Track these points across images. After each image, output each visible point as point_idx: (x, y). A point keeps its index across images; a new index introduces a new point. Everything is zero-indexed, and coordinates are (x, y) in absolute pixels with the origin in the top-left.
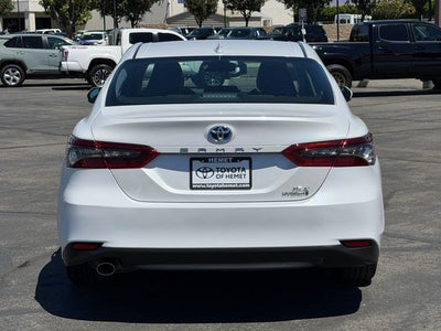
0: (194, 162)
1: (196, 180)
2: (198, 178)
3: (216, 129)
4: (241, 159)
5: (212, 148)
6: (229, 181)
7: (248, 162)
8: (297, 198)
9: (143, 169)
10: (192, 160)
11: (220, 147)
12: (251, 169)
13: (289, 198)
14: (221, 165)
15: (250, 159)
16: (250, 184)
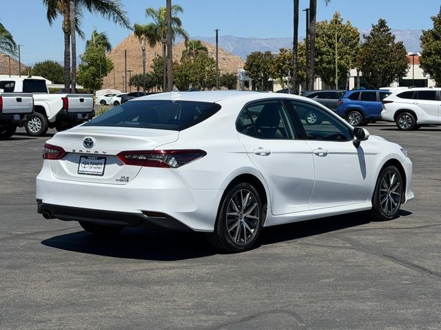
0: (82, 158)
1: (81, 169)
2: (82, 167)
3: (86, 139)
4: (102, 158)
5: (85, 150)
6: (94, 170)
7: (104, 160)
8: (122, 183)
9: (59, 161)
10: (81, 157)
11: (88, 150)
12: (105, 164)
13: (119, 183)
14: (92, 161)
15: (105, 159)
16: (103, 173)
